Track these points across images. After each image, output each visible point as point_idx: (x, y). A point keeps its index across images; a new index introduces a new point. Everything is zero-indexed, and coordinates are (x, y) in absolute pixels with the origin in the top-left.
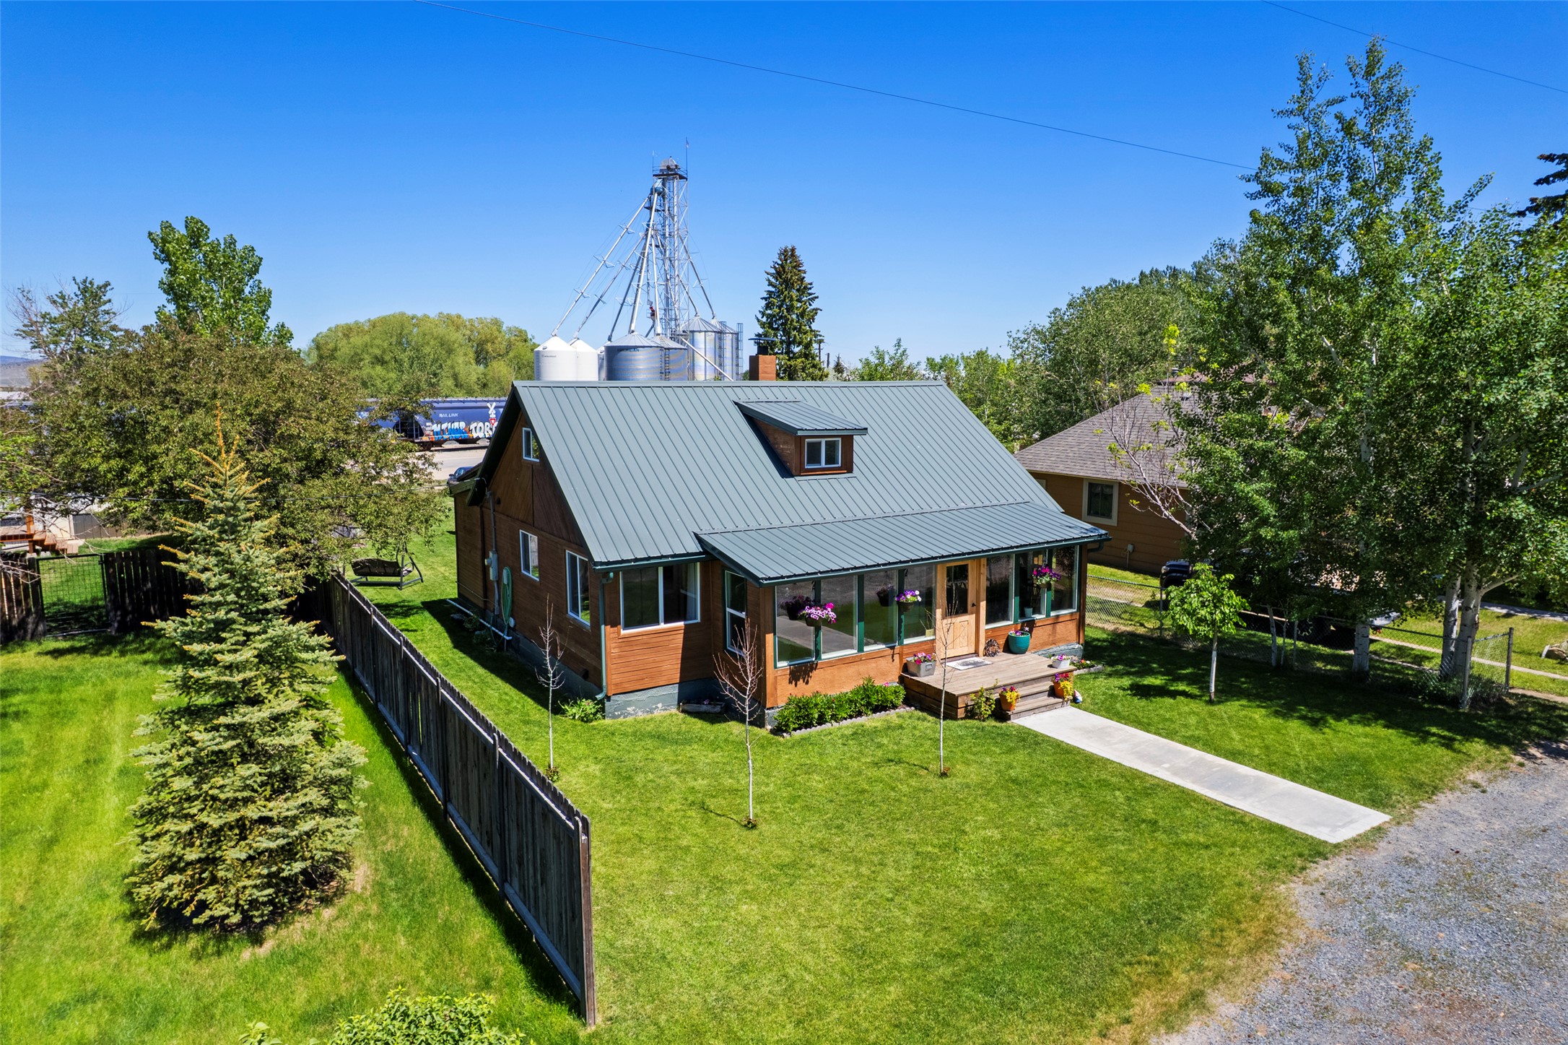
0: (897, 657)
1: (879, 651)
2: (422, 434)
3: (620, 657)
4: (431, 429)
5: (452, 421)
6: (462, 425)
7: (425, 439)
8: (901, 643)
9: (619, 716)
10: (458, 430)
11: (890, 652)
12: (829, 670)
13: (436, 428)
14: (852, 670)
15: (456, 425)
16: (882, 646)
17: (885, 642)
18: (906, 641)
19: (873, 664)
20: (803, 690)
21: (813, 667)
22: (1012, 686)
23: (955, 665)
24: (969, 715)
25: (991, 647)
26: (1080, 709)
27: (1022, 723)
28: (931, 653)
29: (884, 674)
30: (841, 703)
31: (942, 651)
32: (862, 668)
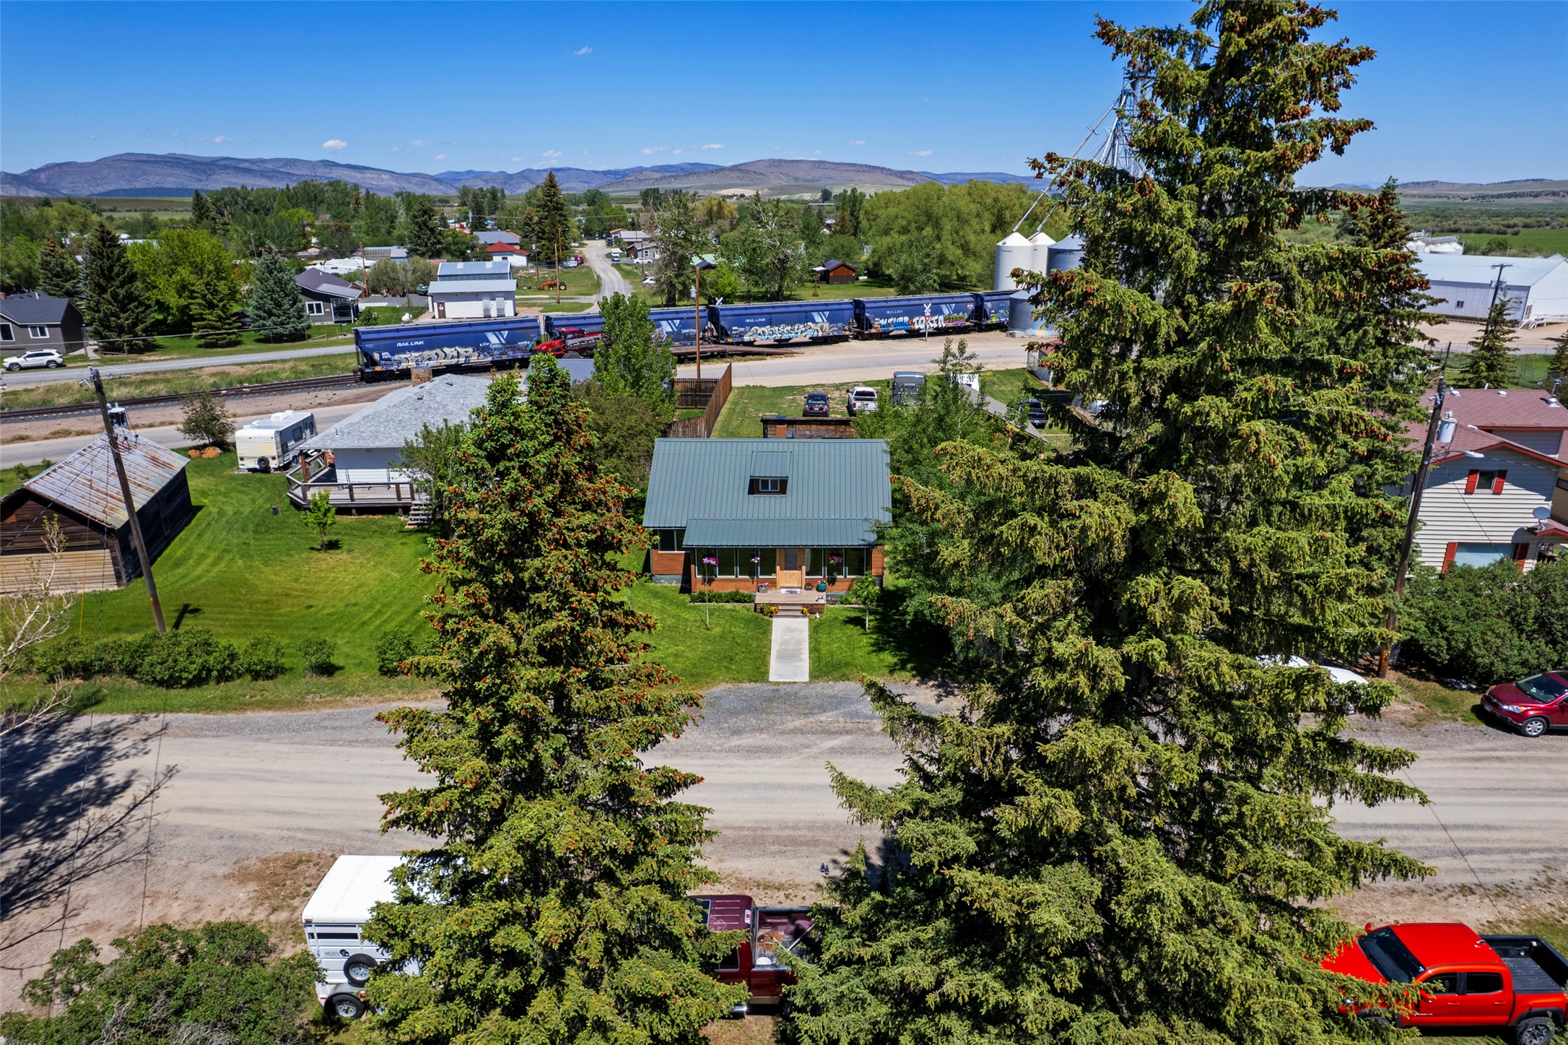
0: (755, 583)
1: (746, 579)
2: (871, 327)
3: (658, 561)
4: (879, 323)
5: (897, 316)
6: (906, 319)
7: (873, 331)
8: (758, 577)
9: (657, 582)
10: (902, 324)
11: (751, 580)
12: (721, 582)
13: (883, 322)
14: (732, 584)
15: (901, 319)
16: (747, 577)
17: (749, 576)
18: (760, 577)
19: (743, 583)
21: (712, 580)
22: (777, 605)
23: (783, 591)
24: (762, 612)
25: (808, 586)
26: (811, 620)
27: (775, 620)
28: (773, 584)
29: (748, 588)
30: (720, 596)
31: (780, 584)
32: (738, 584)
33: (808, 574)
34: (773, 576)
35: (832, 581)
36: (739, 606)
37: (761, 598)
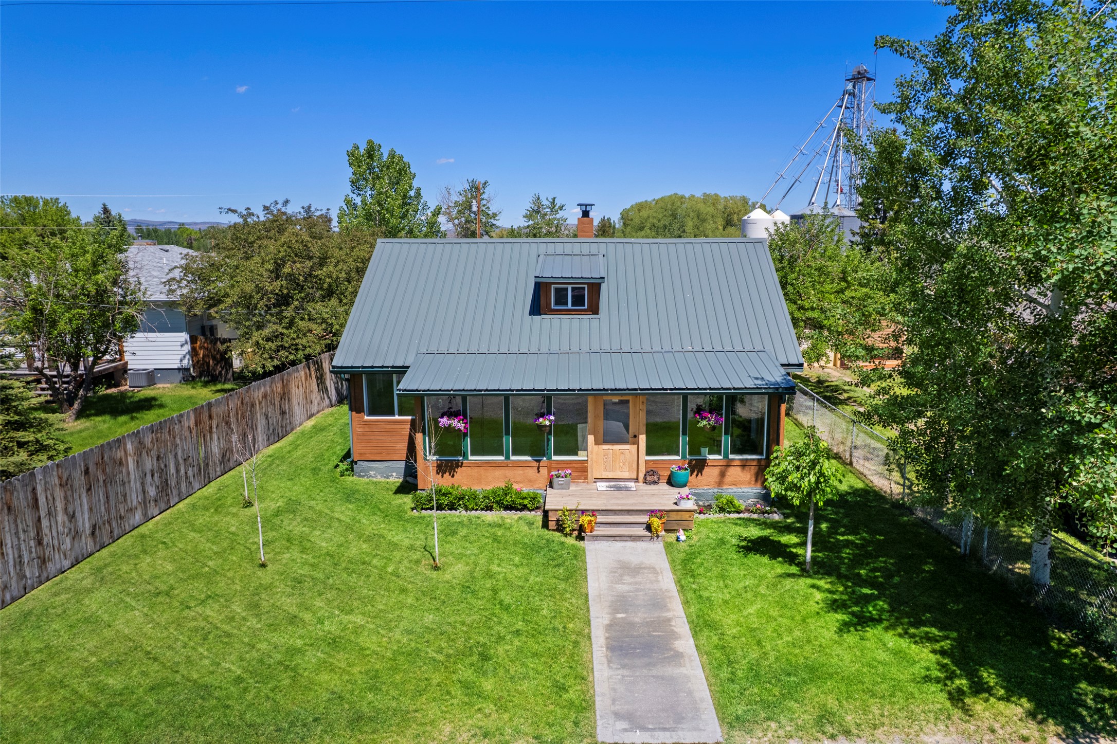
0: (544, 471)
1: (526, 461)
3: (363, 435)
8: (549, 458)
9: (363, 477)
11: (536, 464)
12: (476, 470)
14: (499, 473)
16: (528, 458)
17: (531, 455)
18: (554, 458)
19: (520, 471)
20: (445, 482)
21: (459, 465)
22: (594, 512)
23: (602, 486)
24: (560, 528)
25: (651, 476)
26: (668, 546)
27: (588, 545)
28: (582, 471)
29: (531, 481)
30: (474, 497)
31: (595, 471)
32: (509, 473)
33: (649, 453)
34: (581, 456)
35: (698, 466)
36: (511, 517)
37: (556, 500)
